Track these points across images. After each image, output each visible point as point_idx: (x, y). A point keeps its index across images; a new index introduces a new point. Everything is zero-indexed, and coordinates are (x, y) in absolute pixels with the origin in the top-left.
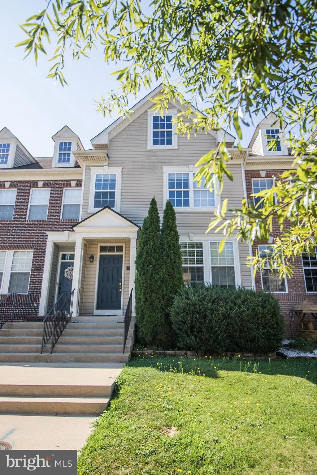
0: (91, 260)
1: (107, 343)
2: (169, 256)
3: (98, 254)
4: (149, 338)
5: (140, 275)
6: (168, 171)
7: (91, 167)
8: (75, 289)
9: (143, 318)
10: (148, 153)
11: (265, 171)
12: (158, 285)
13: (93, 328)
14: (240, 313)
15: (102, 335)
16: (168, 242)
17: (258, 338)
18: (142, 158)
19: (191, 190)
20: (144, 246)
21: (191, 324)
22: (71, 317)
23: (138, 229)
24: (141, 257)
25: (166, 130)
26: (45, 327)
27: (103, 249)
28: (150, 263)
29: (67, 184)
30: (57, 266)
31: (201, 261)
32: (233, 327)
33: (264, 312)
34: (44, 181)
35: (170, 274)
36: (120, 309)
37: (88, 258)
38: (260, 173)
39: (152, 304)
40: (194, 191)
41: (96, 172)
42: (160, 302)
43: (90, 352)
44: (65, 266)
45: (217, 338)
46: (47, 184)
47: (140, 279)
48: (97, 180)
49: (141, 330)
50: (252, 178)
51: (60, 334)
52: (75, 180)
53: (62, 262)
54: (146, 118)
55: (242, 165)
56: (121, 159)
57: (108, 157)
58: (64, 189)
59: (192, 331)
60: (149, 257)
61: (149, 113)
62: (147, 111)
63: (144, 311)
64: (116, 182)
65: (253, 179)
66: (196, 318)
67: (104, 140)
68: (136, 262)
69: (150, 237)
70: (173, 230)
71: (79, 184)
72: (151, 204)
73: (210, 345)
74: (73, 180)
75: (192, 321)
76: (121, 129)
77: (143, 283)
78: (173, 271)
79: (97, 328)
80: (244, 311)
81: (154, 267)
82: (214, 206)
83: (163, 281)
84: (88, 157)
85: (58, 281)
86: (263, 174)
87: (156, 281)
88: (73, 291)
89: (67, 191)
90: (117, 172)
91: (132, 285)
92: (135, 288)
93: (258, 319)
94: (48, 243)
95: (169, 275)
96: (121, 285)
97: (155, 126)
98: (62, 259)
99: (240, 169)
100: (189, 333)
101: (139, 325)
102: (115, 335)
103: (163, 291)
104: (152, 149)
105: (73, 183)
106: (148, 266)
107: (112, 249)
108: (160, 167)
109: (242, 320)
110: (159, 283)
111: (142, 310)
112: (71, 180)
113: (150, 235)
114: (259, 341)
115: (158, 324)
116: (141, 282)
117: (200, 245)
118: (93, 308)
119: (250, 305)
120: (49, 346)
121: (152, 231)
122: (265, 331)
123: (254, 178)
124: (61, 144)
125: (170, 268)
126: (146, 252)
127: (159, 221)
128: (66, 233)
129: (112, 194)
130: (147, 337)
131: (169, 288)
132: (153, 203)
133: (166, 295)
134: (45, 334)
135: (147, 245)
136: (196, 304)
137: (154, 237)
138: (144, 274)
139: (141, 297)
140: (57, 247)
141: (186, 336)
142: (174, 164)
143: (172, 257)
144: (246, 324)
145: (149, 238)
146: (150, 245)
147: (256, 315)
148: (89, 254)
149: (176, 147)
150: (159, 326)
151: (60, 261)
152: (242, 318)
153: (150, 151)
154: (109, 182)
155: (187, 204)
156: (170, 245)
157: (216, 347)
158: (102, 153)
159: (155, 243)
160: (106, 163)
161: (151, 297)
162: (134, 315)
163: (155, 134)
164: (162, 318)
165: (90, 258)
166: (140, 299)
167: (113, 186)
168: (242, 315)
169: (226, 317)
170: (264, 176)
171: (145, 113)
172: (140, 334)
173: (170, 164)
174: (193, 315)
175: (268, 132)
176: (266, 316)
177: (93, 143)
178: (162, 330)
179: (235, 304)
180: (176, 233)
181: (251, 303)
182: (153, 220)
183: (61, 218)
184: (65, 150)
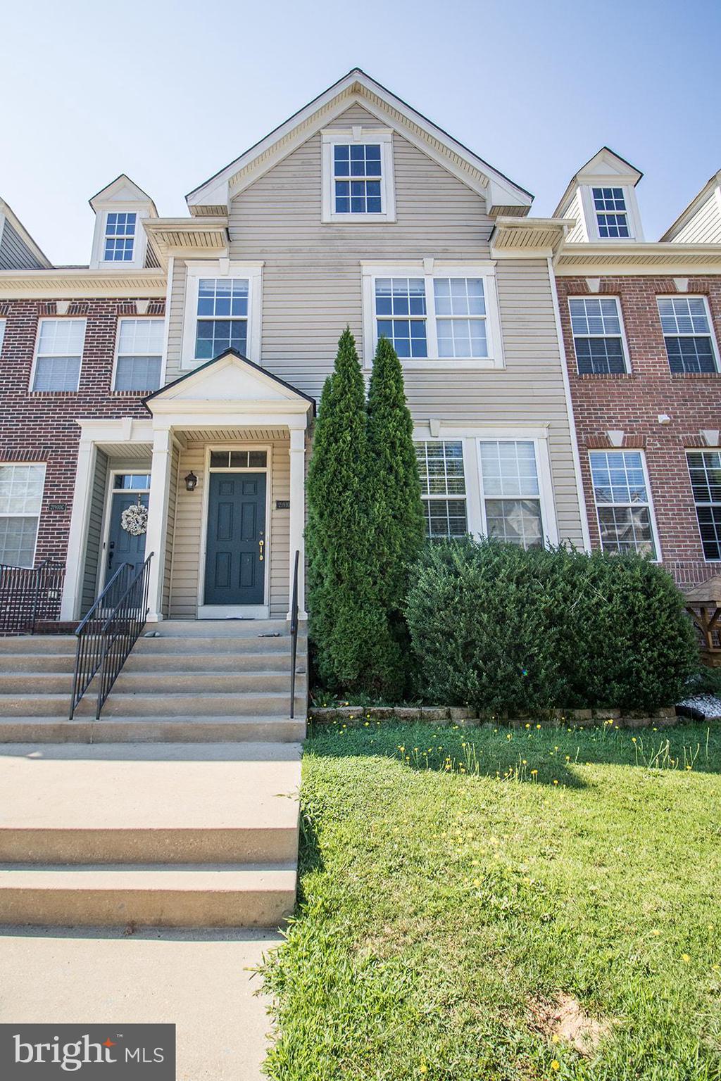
0: (191, 484)
1: (245, 690)
2: (391, 468)
3: (206, 471)
4: (348, 675)
5: (321, 515)
6: (373, 273)
7: (185, 262)
8: (152, 554)
9: (331, 624)
10: (324, 230)
11: (599, 280)
12: (369, 541)
13: (203, 649)
14: (590, 609)
15: (228, 669)
16: (389, 434)
17: (638, 672)
18: (310, 243)
19: (431, 318)
20: (330, 444)
21: (467, 637)
22: (144, 623)
23: (309, 404)
24: (322, 470)
25: (366, 178)
26: (81, 648)
27: (218, 459)
28: (345, 487)
29: (127, 307)
30: (103, 502)
31: (459, 486)
32: (574, 645)
33: (650, 606)
34: (70, 300)
35: (397, 513)
36: (262, 603)
37: (183, 481)
38: (586, 284)
39: (353, 589)
40: (437, 319)
41: (198, 273)
42: (375, 583)
43: (199, 714)
44: (122, 502)
45: (534, 674)
46: (77, 308)
47: (319, 527)
48: (201, 293)
49: (325, 655)
50: (568, 294)
51: (119, 667)
52: (146, 299)
53: (115, 494)
54: (318, 150)
55: (549, 260)
56: (258, 243)
57: (229, 239)
58: (120, 319)
59: (468, 657)
60: (344, 472)
61: (325, 138)
62: (319, 133)
63: (335, 606)
64: (250, 298)
65: (570, 298)
66: (480, 623)
67: (219, 196)
68: (309, 486)
69: (345, 422)
70: (398, 406)
71: (157, 308)
72: (341, 344)
73: (514, 692)
74: (141, 299)
75: (469, 632)
76: (260, 174)
77: (329, 536)
78: (403, 505)
79: (212, 650)
80: (599, 604)
81: (356, 496)
82: (486, 356)
83: (380, 530)
84: (181, 236)
85: (105, 538)
86: (594, 286)
87: (364, 531)
88: (149, 559)
89: (126, 326)
90: (250, 273)
91: (297, 543)
92: (307, 550)
93: (636, 624)
94: (81, 448)
95: (395, 517)
96: (264, 546)
97: (340, 169)
98: (115, 488)
99: (544, 270)
100: (460, 661)
101: (320, 640)
102: (262, 668)
103: (381, 555)
104: (334, 220)
105: (142, 307)
106: (340, 493)
107: (239, 459)
108: (354, 262)
109: (595, 626)
110: (371, 534)
111: (327, 605)
112: (136, 299)
113: (341, 418)
114: (641, 679)
115: (370, 638)
116: (323, 533)
117: (456, 449)
118: (197, 600)
119: (614, 587)
120: (92, 698)
121: (348, 408)
122: (656, 654)
123: (572, 294)
124: (111, 218)
125: (395, 499)
126: (336, 460)
127: (363, 385)
128: (127, 421)
129: (241, 327)
130: (345, 671)
131: (398, 549)
132: (347, 342)
133: (389, 564)
134: (80, 667)
135: (336, 441)
136: (477, 588)
137: (352, 422)
138: (331, 514)
139: (325, 571)
140: (104, 458)
141: (450, 668)
142: (387, 256)
143: (401, 471)
144: (605, 636)
145: (341, 425)
146: (344, 442)
147: (631, 613)
148: (185, 471)
149: (391, 218)
150: (374, 645)
151: (111, 490)
152: (595, 622)
153: (328, 225)
154: (232, 297)
155: (421, 350)
156: (393, 443)
157: (530, 696)
158: (214, 226)
159: (357, 438)
160: (225, 253)
161: (351, 570)
162: (303, 616)
163: (341, 187)
164: (381, 624)
165: (187, 479)
166: (319, 575)
167: (241, 306)
168: (596, 614)
169: (555, 619)
170: (597, 291)
171: (317, 139)
172: (325, 665)
173: (378, 255)
174: (472, 616)
175: (597, 193)
176: (654, 615)
177: (192, 203)
178: (383, 655)
179: (574, 586)
180: (406, 413)
181: (614, 582)
182: (349, 381)
183: (112, 389)
184: (120, 231)
